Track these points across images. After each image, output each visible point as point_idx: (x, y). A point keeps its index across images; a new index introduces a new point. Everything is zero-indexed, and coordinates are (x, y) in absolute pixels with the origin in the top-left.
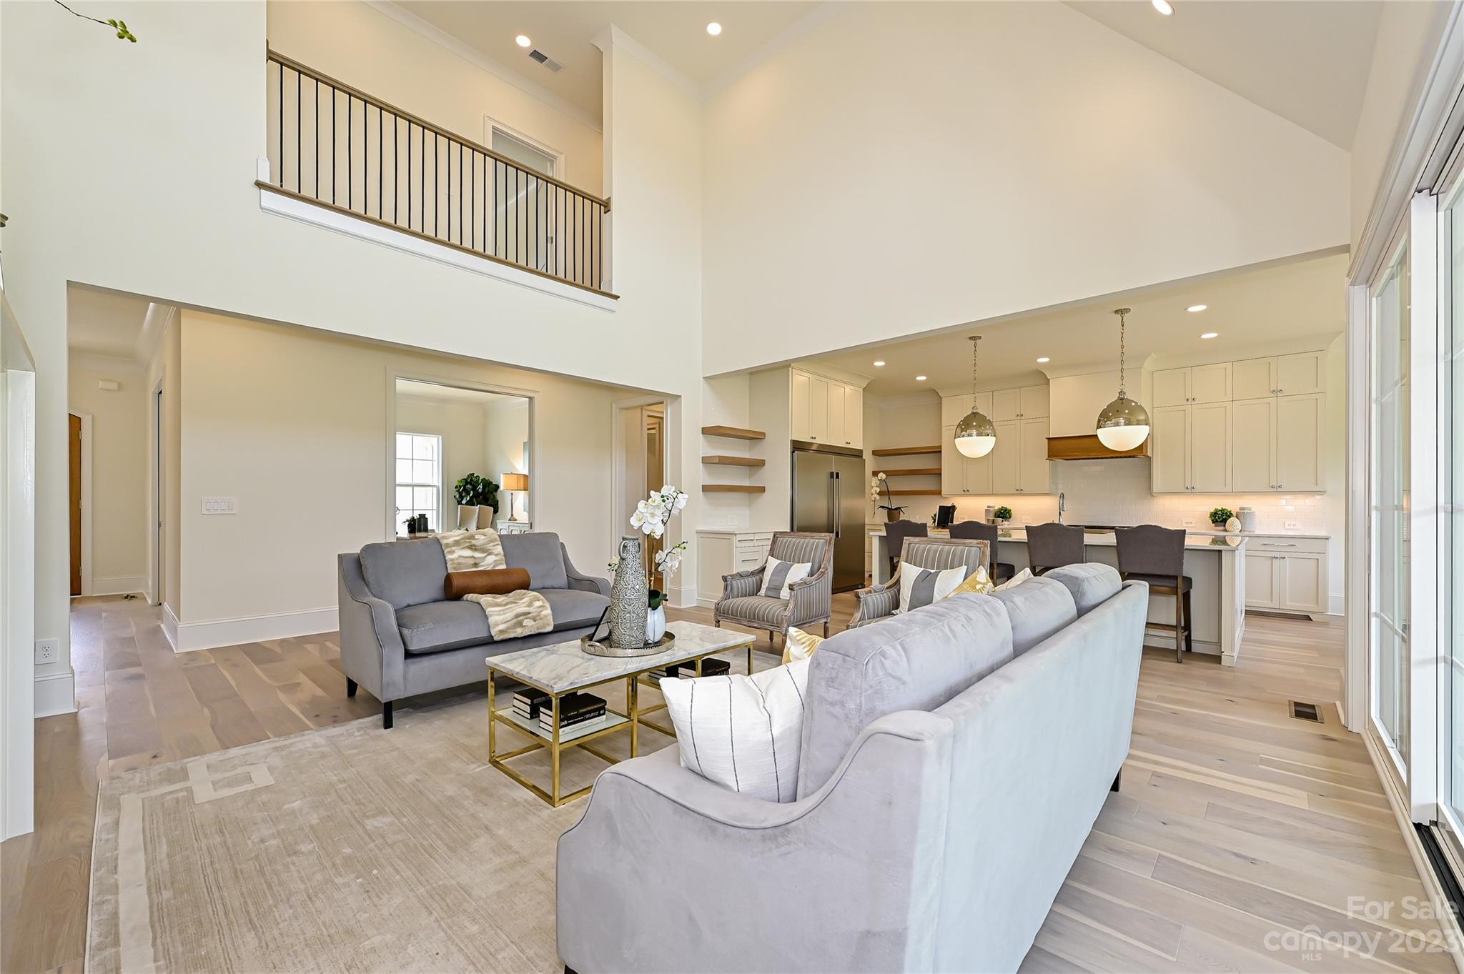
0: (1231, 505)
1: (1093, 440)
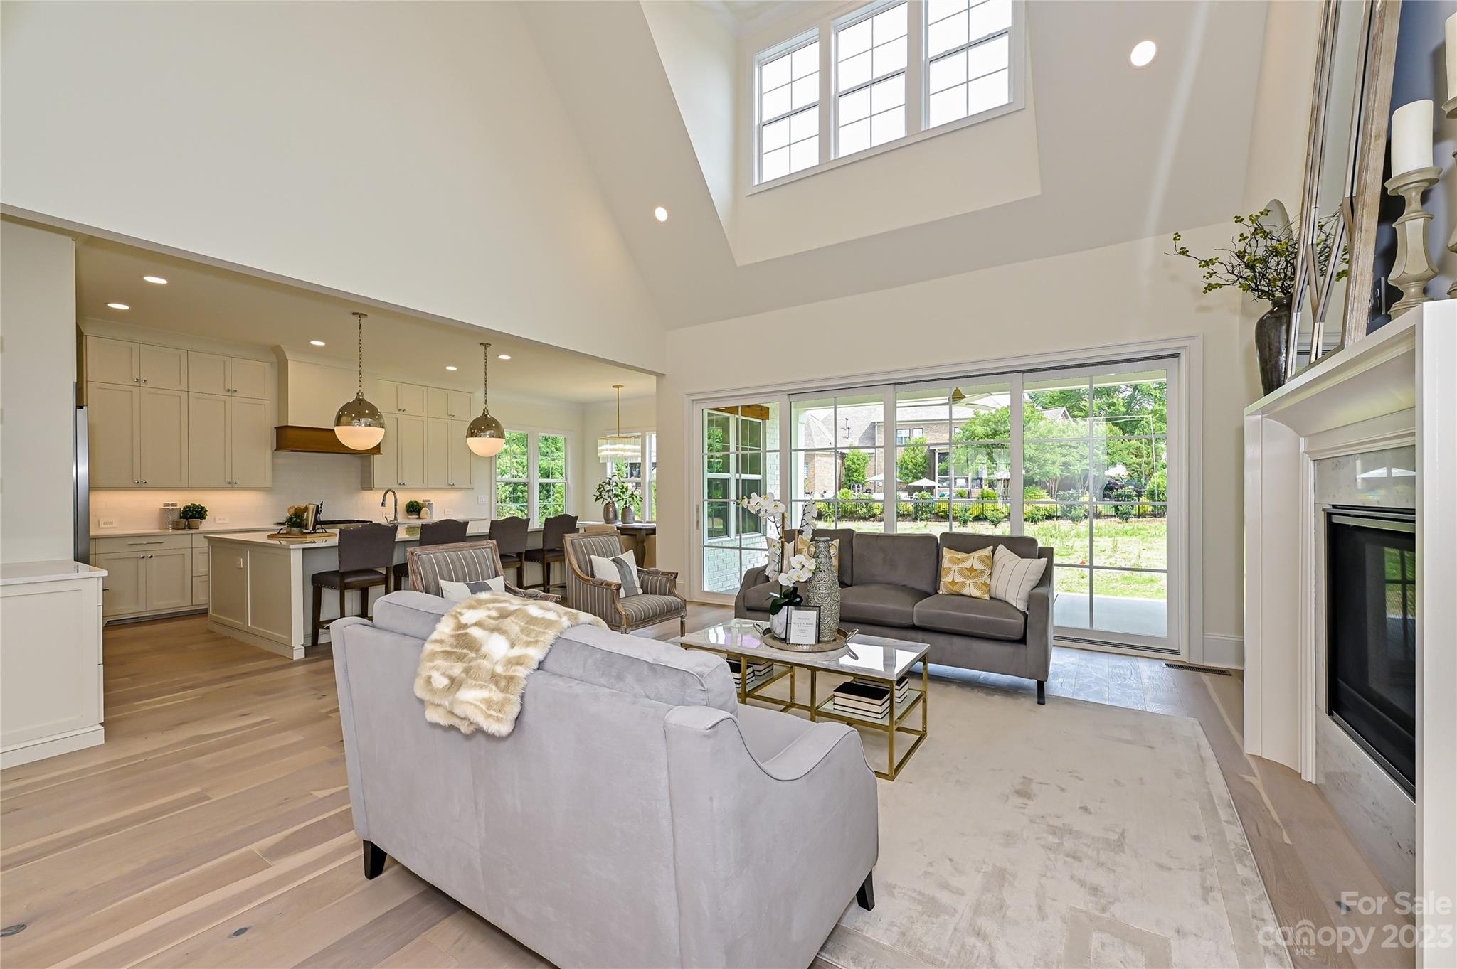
0: (419, 497)
1: (329, 434)
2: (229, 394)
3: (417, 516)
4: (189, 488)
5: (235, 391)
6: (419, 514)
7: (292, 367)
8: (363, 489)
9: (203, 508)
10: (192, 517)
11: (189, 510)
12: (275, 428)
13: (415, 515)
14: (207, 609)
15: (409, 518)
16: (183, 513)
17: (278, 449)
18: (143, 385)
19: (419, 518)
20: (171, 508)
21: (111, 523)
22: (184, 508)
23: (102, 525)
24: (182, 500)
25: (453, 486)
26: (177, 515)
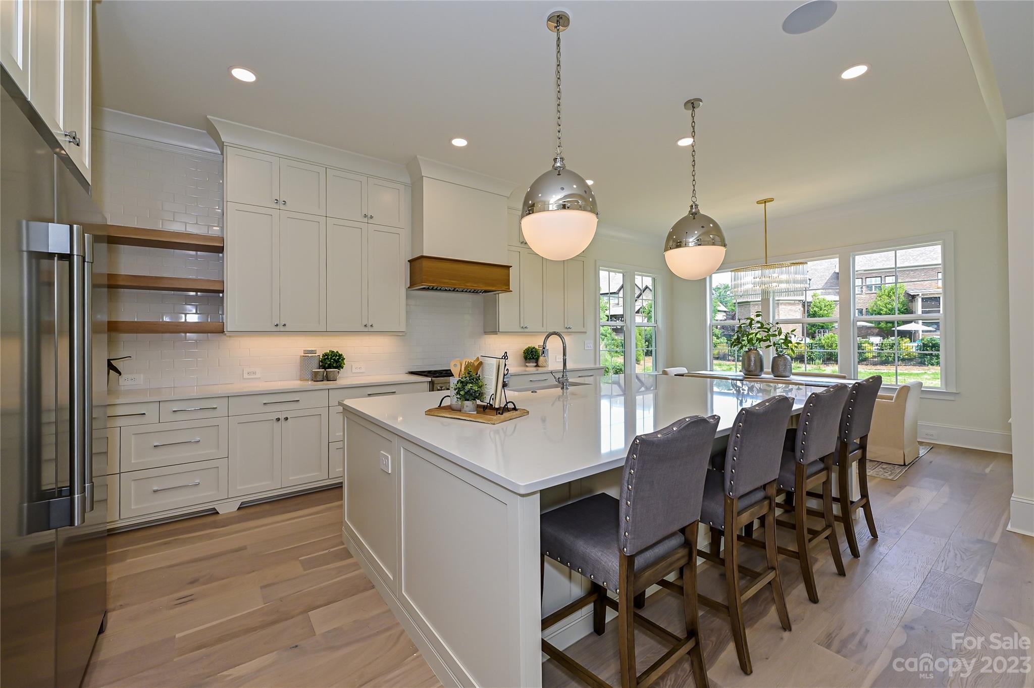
0: (537, 343)
2: (366, 220)
3: (536, 364)
4: (326, 333)
5: (372, 217)
6: (537, 360)
7: (427, 185)
8: (486, 333)
9: (340, 356)
10: (330, 367)
11: (328, 358)
12: (408, 261)
13: (533, 363)
14: (341, 483)
15: (527, 366)
16: (322, 361)
17: (412, 284)
18: (282, 207)
19: (537, 366)
20: (310, 355)
21: (254, 373)
22: (324, 356)
23: (246, 376)
24: (322, 346)
25: (569, 330)
26: (315, 363)
